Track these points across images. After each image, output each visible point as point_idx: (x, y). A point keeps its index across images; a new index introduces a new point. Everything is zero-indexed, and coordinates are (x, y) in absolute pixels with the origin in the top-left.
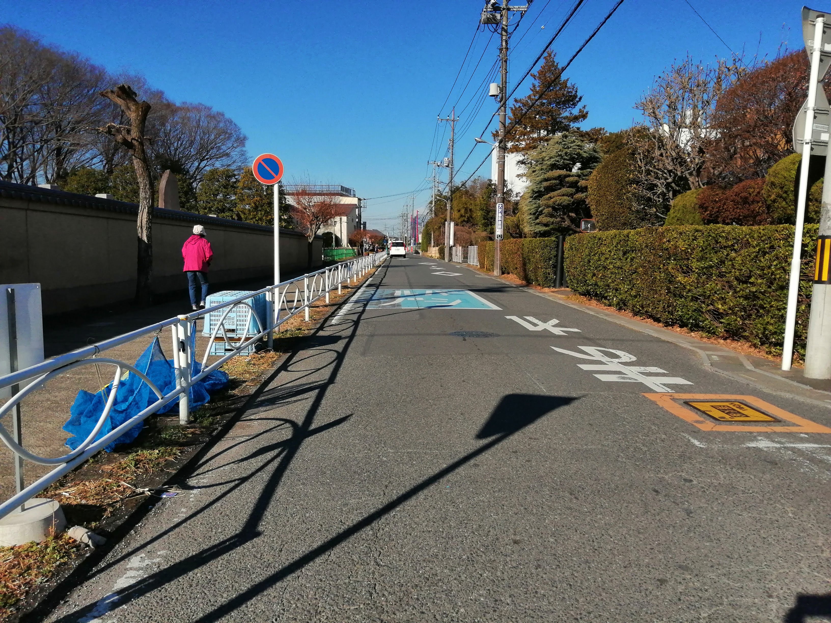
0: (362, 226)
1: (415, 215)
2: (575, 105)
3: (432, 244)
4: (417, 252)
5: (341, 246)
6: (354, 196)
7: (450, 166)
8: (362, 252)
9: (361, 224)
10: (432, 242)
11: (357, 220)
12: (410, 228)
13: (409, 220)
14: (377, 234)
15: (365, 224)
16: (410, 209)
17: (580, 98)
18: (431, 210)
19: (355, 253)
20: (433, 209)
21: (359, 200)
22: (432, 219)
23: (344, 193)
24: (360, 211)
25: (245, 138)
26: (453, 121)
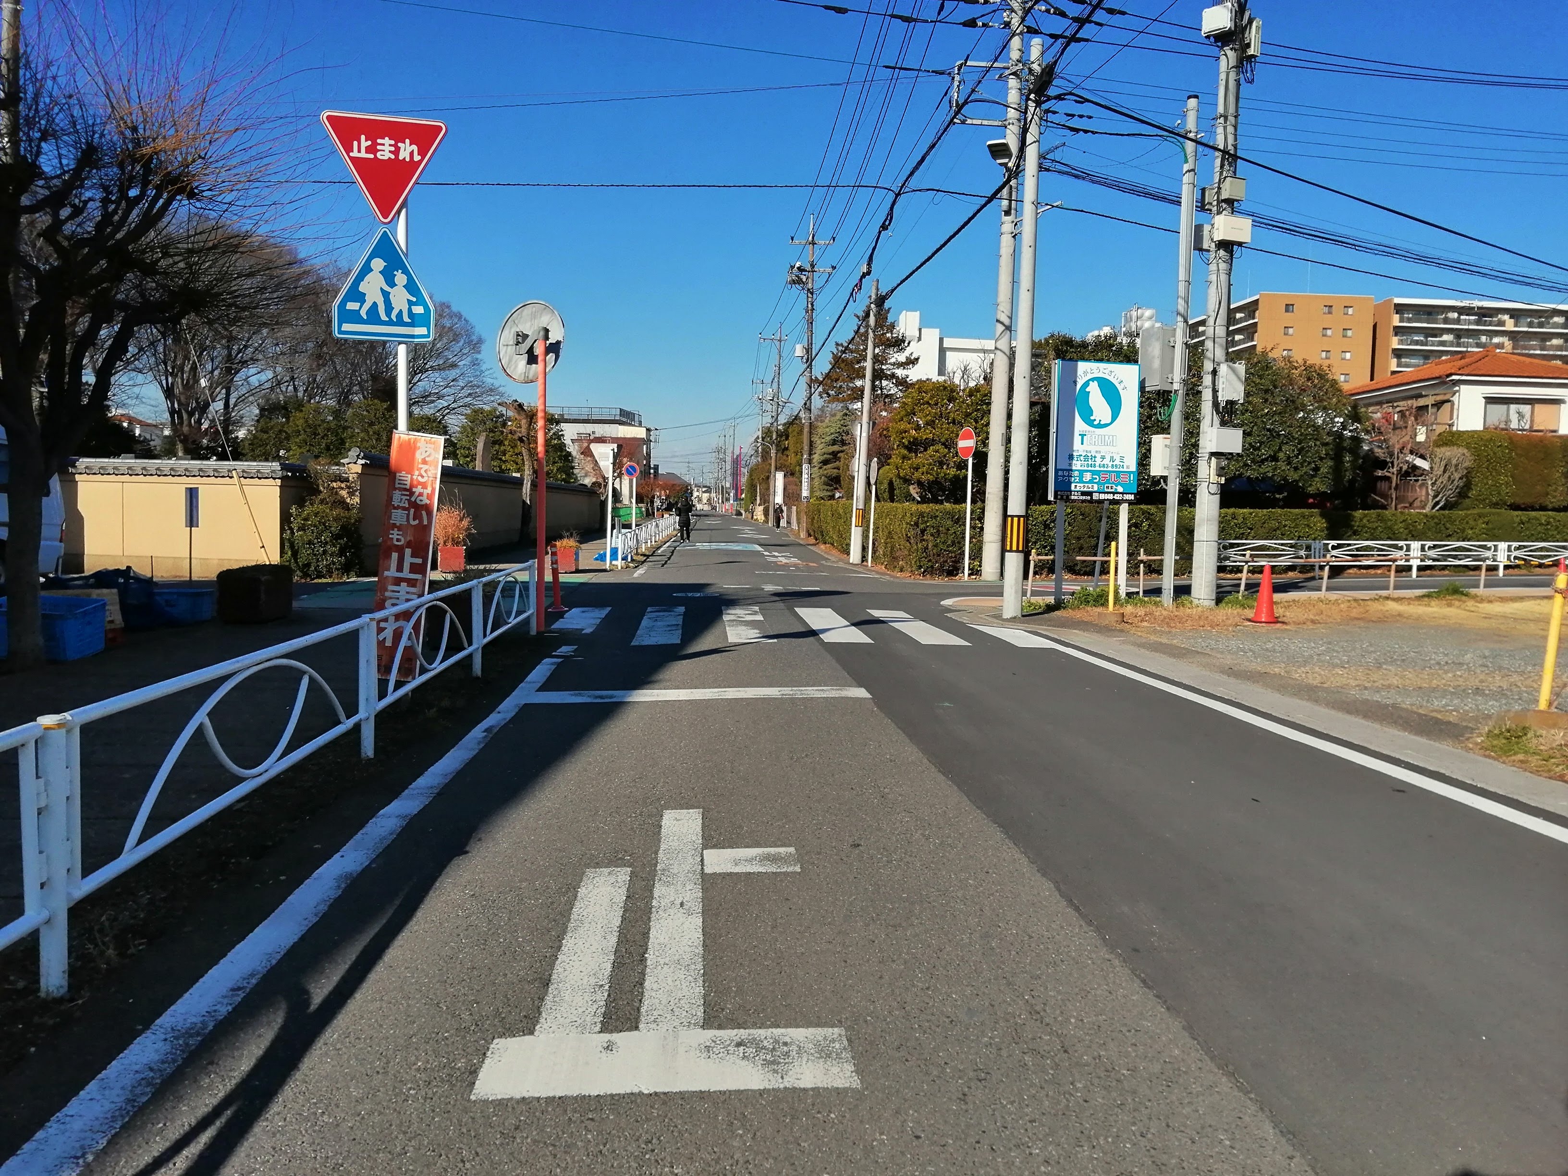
0: (652, 471)
1: (737, 452)
2: (902, 350)
3: (758, 501)
4: (739, 514)
5: (621, 502)
6: (640, 425)
7: (775, 399)
8: (653, 513)
9: (650, 468)
10: (758, 498)
11: (645, 462)
12: (729, 472)
13: (729, 459)
14: (677, 482)
15: (656, 468)
16: (729, 440)
17: (909, 343)
18: (757, 451)
19: (641, 512)
20: (760, 449)
21: (648, 430)
22: (757, 465)
23: (624, 419)
24: (649, 449)
25: (480, 341)
26: (780, 341)
